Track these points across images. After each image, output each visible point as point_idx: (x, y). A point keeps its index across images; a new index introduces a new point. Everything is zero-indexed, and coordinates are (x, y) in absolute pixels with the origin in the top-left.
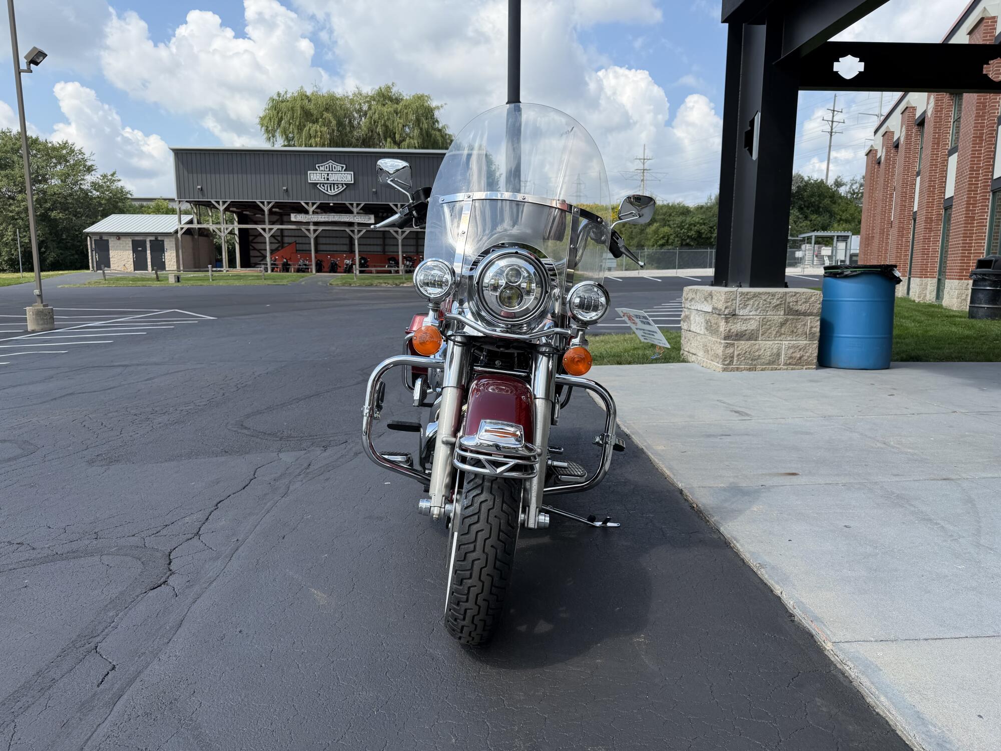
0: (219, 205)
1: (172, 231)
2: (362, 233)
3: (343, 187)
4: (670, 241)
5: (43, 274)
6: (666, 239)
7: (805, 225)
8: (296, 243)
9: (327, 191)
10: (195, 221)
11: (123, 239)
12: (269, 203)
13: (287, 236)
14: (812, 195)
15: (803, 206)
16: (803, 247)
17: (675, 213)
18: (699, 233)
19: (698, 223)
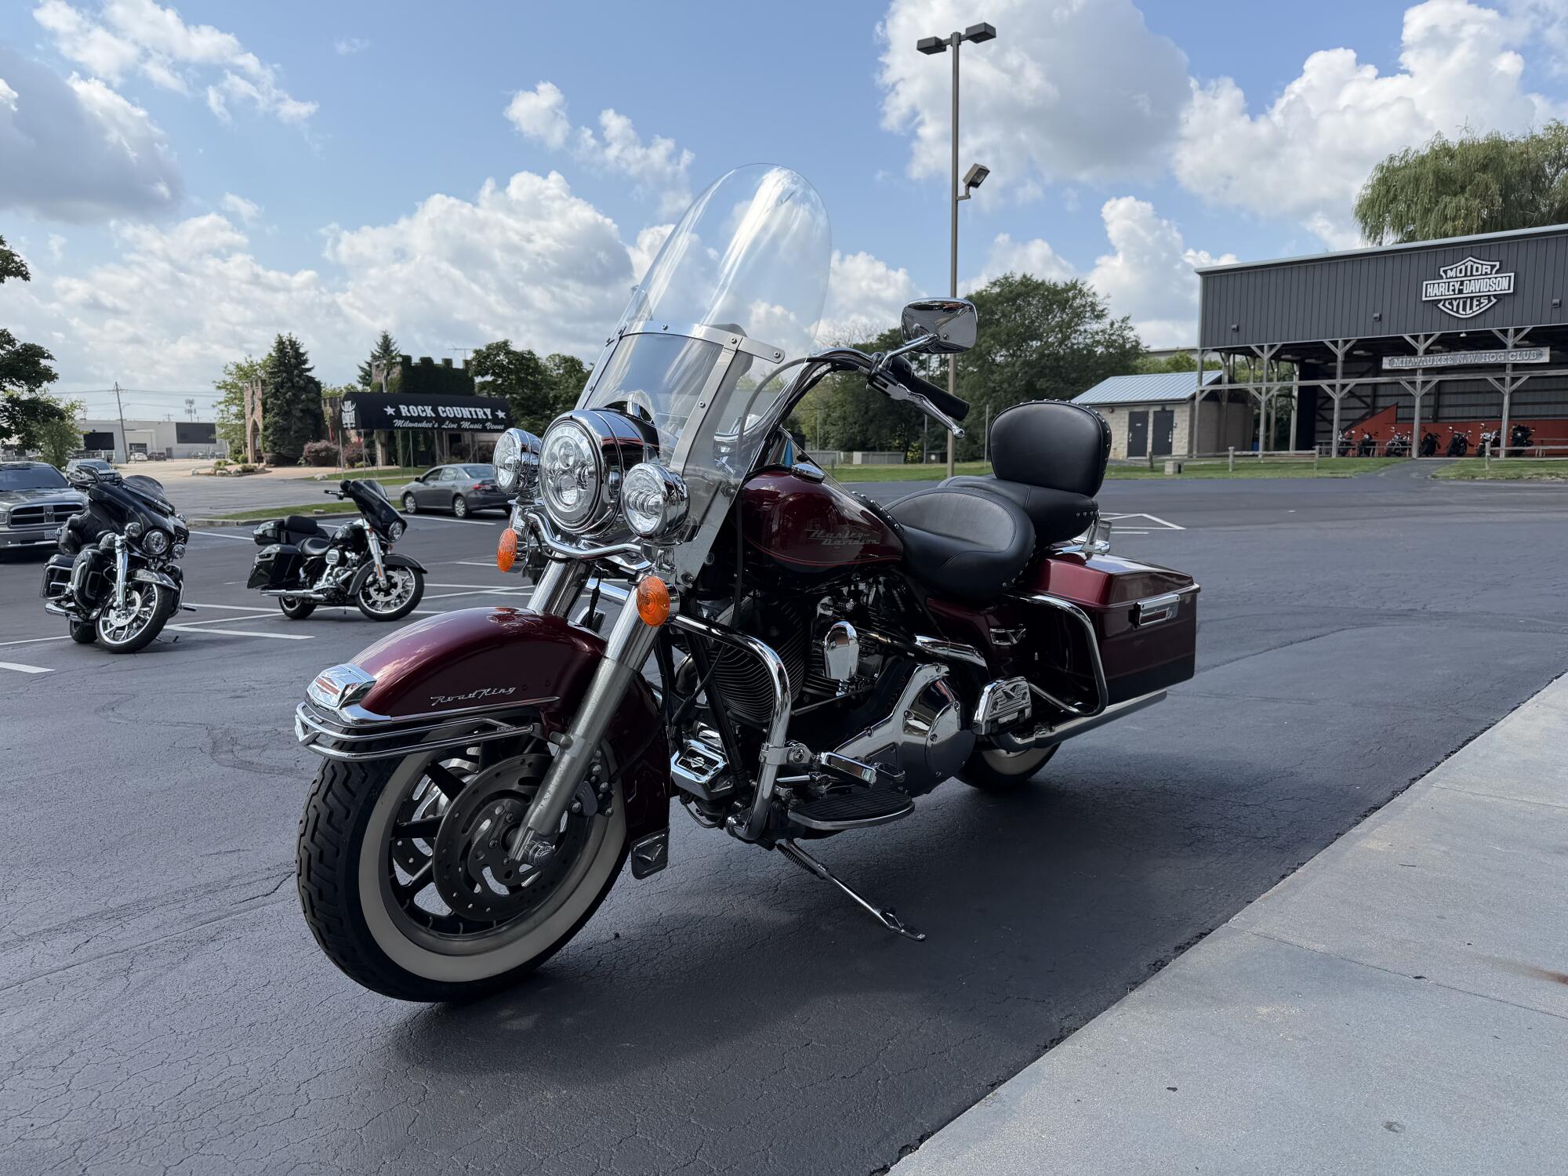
0: (1263, 351)
1: (1187, 395)
2: (1519, 383)
3: (1490, 301)
5: (957, 465)
8: (1398, 407)
9: (1457, 312)
10: (1226, 378)
11: (1118, 411)
12: (1346, 342)
13: (1383, 396)
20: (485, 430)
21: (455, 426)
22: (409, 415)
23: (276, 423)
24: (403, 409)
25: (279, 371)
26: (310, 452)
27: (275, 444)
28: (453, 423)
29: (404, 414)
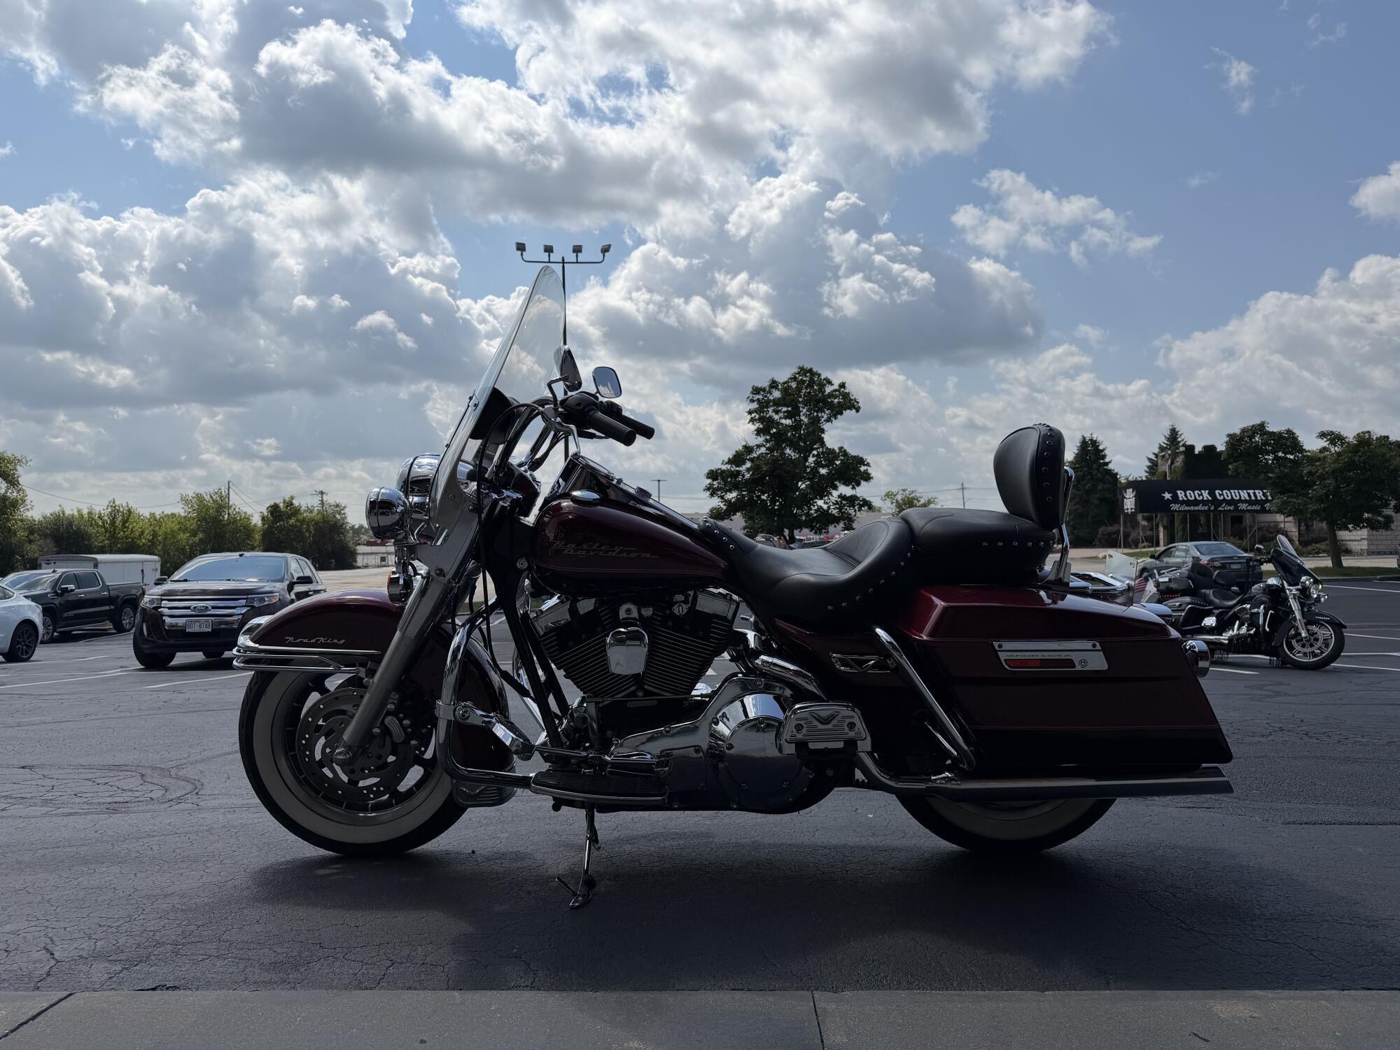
20: (1264, 511)
21: (1232, 508)
22: (1185, 499)
23: (1076, 510)
24: (1181, 494)
25: (1082, 467)
26: (1103, 535)
27: (1075, 528)
28: (1230, 505)
29: (1181, 499)
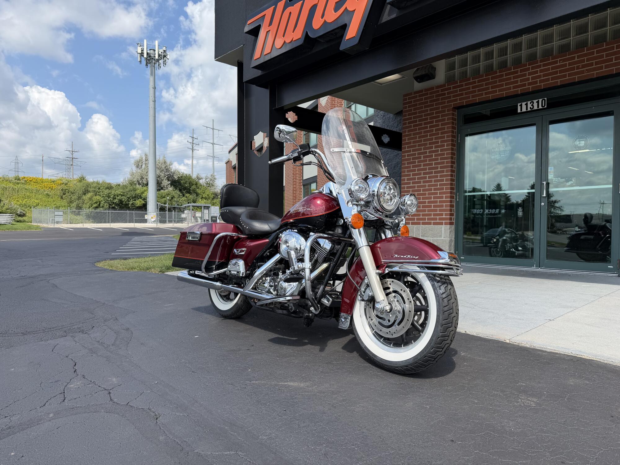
4: (101, 205)
6: (98, 203)
7: (184, 199)
14: (185, 183)
15: (181, 189)
16: (186, 212)
17: (102, 187)
18: (121, 201)
19: (120, 195)
